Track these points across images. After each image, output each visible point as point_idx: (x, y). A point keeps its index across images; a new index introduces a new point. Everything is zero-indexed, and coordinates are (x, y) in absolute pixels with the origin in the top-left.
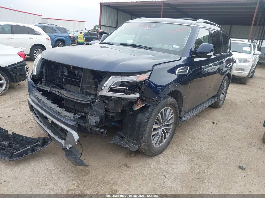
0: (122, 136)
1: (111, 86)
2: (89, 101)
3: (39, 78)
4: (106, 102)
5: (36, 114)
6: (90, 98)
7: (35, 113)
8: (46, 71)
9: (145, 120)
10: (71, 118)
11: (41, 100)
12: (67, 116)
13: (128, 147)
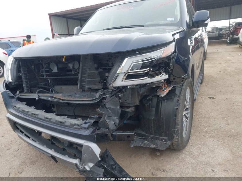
0: (142, 135)
1: (128, 71)
2: (97, 98)
3: (17, 85)
4: (120, 95)
5: (23, 133)
6: (97, 95)
7: (21, 131)
8: (25, 74)
9: (175, 107)
10: (82, 126)
11: (28, 112)
12: (75, 124)
13: (154, 146)
